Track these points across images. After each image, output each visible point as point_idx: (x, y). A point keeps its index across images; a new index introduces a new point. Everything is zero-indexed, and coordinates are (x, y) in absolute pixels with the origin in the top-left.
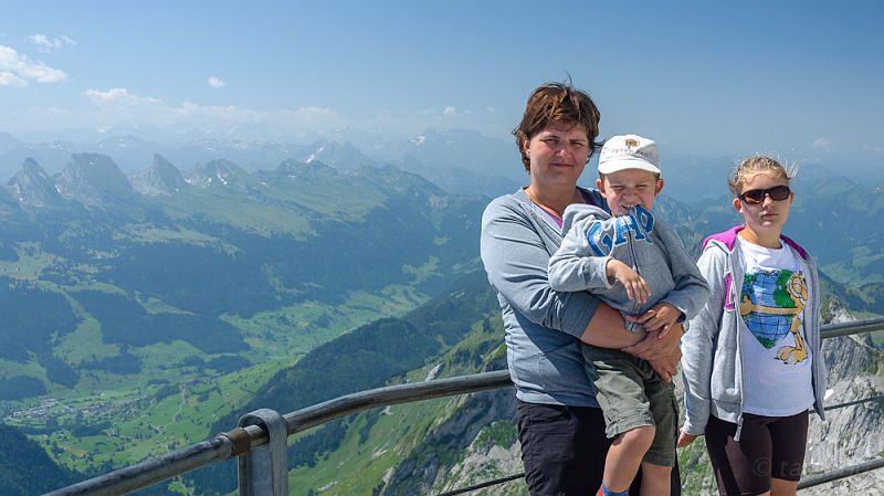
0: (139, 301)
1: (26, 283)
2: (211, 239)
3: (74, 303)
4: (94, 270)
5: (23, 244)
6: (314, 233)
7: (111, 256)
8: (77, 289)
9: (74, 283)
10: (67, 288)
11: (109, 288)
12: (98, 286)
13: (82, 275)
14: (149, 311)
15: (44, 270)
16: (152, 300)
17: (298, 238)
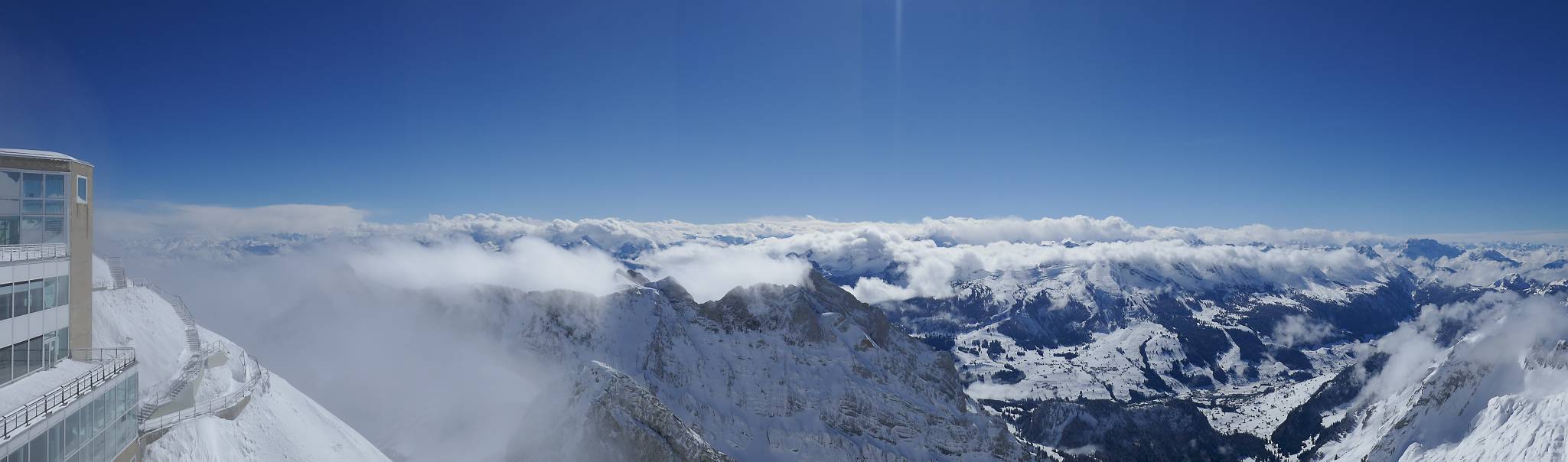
0: (1259, 337)
1: (1205, 323)
2: (1297, 303)
3: (1227, 335)
4: (1238, 318)
5: (1204, 301)
6: (1348, 300)
7: (1247, 310)
8: (1229, 327)
9: (1228, 325)
10: (1226, 327)
11: (1244, 328)
12: (1240, 327)
13: (1232, 320)
14: (1263, 343)
15: (1215, 316)
16: (1266, 337)
17: (1339, 304)
